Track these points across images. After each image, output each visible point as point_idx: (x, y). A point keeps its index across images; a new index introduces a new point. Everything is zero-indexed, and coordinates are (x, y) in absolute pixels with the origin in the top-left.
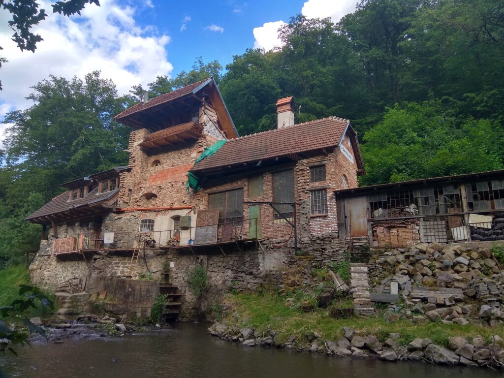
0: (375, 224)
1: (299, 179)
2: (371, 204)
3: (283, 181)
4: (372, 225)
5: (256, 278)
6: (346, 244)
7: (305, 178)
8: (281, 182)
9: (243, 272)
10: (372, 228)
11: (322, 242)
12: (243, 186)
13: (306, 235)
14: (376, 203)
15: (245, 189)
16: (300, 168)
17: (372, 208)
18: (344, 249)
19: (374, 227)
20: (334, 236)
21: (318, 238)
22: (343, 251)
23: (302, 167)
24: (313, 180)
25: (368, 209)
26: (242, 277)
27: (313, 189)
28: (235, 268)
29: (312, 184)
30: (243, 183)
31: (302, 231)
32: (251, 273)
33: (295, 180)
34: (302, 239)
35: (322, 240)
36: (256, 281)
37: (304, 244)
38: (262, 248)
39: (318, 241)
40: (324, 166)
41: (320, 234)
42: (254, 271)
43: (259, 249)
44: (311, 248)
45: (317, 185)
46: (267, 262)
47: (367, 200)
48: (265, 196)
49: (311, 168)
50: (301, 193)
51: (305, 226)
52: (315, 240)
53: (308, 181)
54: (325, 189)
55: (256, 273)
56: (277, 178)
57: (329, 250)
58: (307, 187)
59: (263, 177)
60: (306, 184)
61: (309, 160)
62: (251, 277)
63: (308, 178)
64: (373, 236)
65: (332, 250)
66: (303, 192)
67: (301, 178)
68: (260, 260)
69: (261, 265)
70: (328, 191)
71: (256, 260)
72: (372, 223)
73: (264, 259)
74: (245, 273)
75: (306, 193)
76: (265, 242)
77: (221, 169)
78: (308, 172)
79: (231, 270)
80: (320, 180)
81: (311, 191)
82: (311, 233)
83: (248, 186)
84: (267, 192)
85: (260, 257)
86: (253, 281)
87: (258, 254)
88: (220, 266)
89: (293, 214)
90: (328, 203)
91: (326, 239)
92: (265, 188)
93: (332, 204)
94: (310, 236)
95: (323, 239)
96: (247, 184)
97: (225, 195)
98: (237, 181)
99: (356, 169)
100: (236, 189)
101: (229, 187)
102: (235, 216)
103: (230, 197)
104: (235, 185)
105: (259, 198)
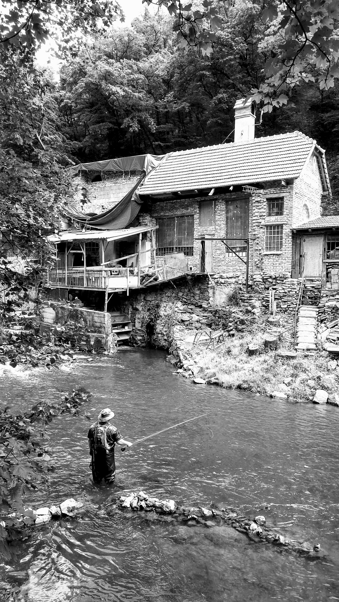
0: (331, 265)
1: (254, 212)
2: (328, 244)
3: (237, 212)
4: (327, 266)
5: (206, 311)
6: (298, 284)
7: (261, 211)
8: (235, 212)
9: (192, 304)
10: (327, 269)
11: (274, 281)
12: (193, 214)
13: (259, 273)
14: (333, 244)
15: (196, 216)
16: (256, 200)
17: (329, 249)
18: (295, 290)
19: (329, 268)
20: (286, 276)
21: (271, 277)
22: (294, 293)
23: (259, 199)
24: (270, 215)
25: (325, 249)
26: (192, 309)
27: (269, 223)
28: (185, 300)
29: (267, 219)
30: (195, 210)
31: (255, 268)
32: (201, 307)
33: (250, 212)
34: (254, 277)
35: (274, 279)
36: (205, 315)
37: (255, 282)
38: (212, 282)
39: (270, 280)
40: (282, 199)
41: (273, 274)
42: (205, 305)
43: (210, 283)
44: (263, 286)
45: (273, 220)
46: (217, 296)
47: (325, 239)
48: (217, 227)
49: (267, 199)
50: (256, 227)
51: (257, 263)
52: (267, 279)
53: (264, 214)
54: (281, 226)
55: (206, 306)
56: (231, 207)
57: (281, 291)
58: (263, 223)
59: (215, 205)
60: (262, 218)
61: (267, 191)
62: (200, 309)
63: (264, 211)
64: (327, 277)
65: (283, 291)
66: (258, 226)
67: (256, 210)
68: (211, 294)
69: (211, 299)
70: (284, 227)
71: (206, 294)
72: (327, 264)
73: (214, 293)
74: (195, 305)
75: (262, 228)
76: (215, 276)
77: (171, 195)
78: (265, 204)
79: (181, 301)
80: (277, 214)
81: (267, 226)
82: (263, 271)
83: (200, 213)
84: (219, 222)
85: (211, 291)
86: (202, 314)
87: (208, 287)
88: (168, 297)
89: (244, 249)
90: (284, 241)
91: (278, 279)
92: (217, 217)
93: (287, 242)
94: (262, 274)
95: (275, 278)
96: (198, 212)
97: (174, 221)
98: (186, 207)
99: (321, 192)
100: (186, 216)
101: (179, 213)
102: (184, 245)
103: (180, 224)
104: (184, 211)
105: (211, 228)
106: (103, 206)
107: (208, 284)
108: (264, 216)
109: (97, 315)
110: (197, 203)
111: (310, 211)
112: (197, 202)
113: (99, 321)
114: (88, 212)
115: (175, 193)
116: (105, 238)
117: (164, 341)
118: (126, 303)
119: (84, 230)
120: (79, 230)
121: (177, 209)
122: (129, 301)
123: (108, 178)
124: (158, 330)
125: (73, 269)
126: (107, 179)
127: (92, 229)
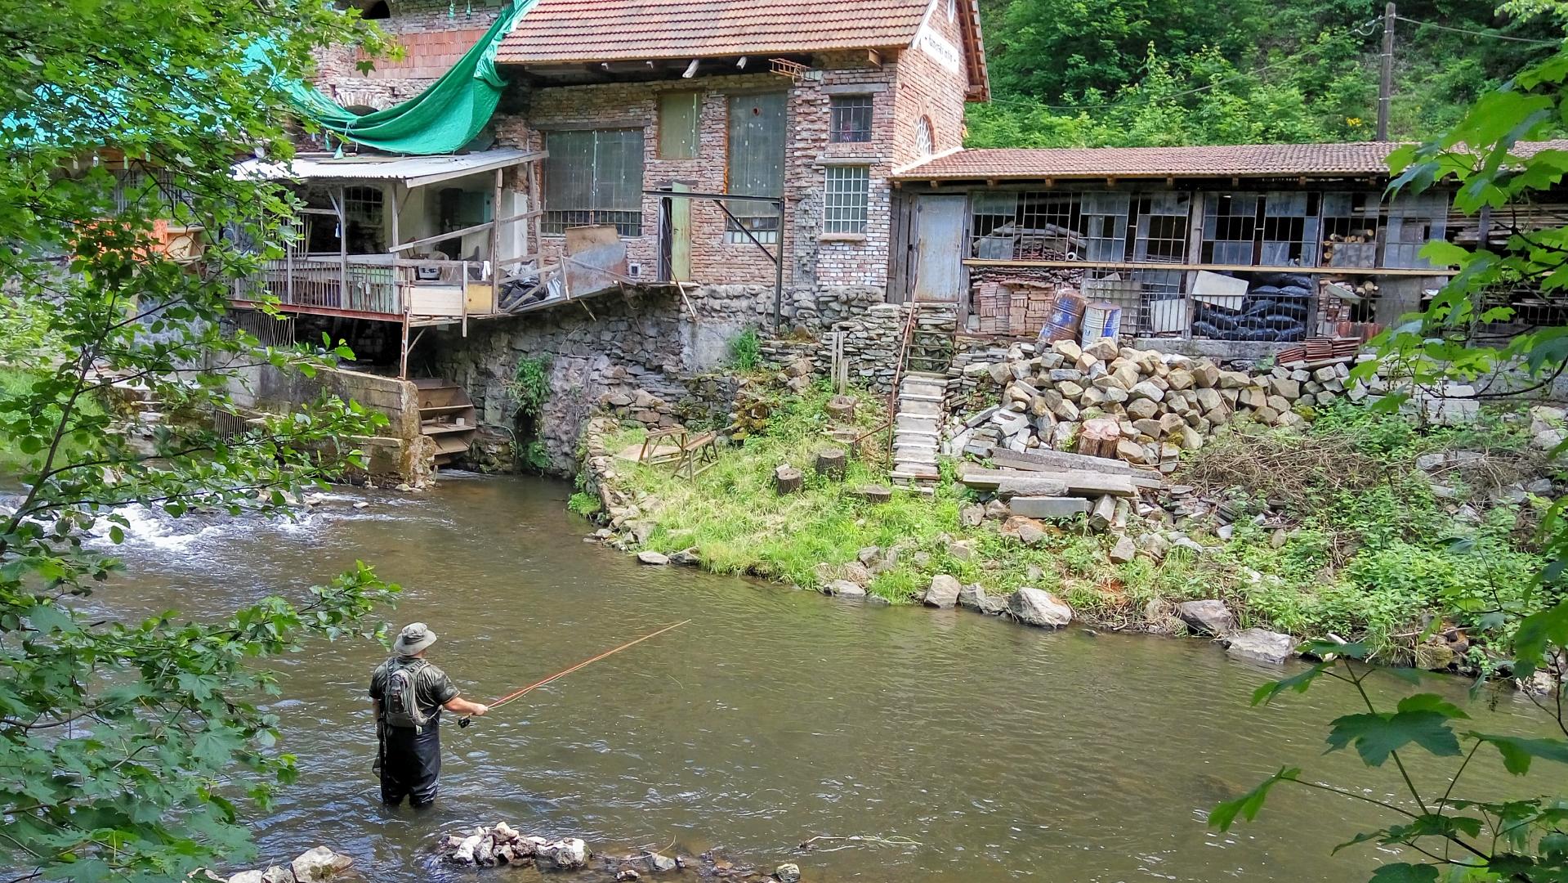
0: (980, 273)
1: (798, 128)
2: (977, 219)
3: (756, 124)
4: (972, 274)
5: (672, 381)
6: (902, 318)
7: (816, 127)
8: (751, 125)
9: (638, 363)
10: (972, 282)
11: (845, 308)
12: (642, 124)
13: (808, 287)
14: (988, 219)
15: (650, 131)
16: (805, 97)
17: (977, 232)
18: (895, 333)
19: (976, 280)
20: (874, 297)
21: (836, 298)
22: (892, 339)
23: (811, 96)
24: (837, 138)
25: (968, 231)
26: (635, 376)
27: (835, 161)
28: (619, 352)
29: (831, 148)
30: (643, 113)
31: (797, 275)
32: (659, 369)
33: (789, 127)
34: (796, 297)
35: (845, 303)
36: (671, 390)
37: (798, 309)
38: (689, 307)
39: (835, 306)
40: (869, 98)
41: (841, 289)
42: (669, 366)
43: (684, 308)
44: (817, 321)
45: (847, 152)
46: (702, 343)
47: (969, 208)
48: (704, 163)
49: (832, 97)
50: (803, 169)
51: (804, 261)
52: (826, 303)
53: (824, 136)
54: (866, 167)
55: (674, 370)
56: (740, 113)
57: (859, 335)
58: (821, 157)
59: (701, 105)
60: (818, 144)
61: (832, 76)
62: (659, 377)
63: (824, 127)
64: (971, 301)
65: (865, 334)
66: (809, 166)
67: (805, 125)
68: (685, 338)
69: (686, 350)
70: (873, 171)
71: (674, 337)
72: (972, 270)
73: (694, 335)
74: (644, 365)
75: (817, 170)
76: (699, 292)
77: (583, 71)
78: (825, 110)
79: (608, 355)
80: (856, 137)
81: (829, 167)
82: (818, 283)
83: (659, 123)
84: (709, 151)
85: (685, 330)
86: (663, 390)
87: (679, 320)
88: (575, 342)
89: (770, 225)
90: (870, 206)
91: (853, 303)
92: (705, 138)
93: (879, 211)
94: (815, 289)
95: (848, 302)
96: (654, 119)
97: (592, 140)
98: (625, 105)
99: (965, 87)
100: (624, 129)
101: (602, 120)
102: (618, 206)
103: (605, 150)
104: (618, 116)
105: (688, 164)
106: (393, 89)
107: (679, 311)
108: (824, 140)
109: (379, 387)
110: (652, 96)
111: (936, 131)
112: (654, 92)
113: (383, 402)
114: (351, 103)
115: (594, 66)
116: (400, 177)
117: (562, 458)
118: (461, 355)
119: (339, 153)
120: (325, 150)
121: (598, 108)
122: (468, 349)
123: (408, 11)
124: (546, 430)
125: (310, 259)
126: (404, 15)
127: (363, 150)
